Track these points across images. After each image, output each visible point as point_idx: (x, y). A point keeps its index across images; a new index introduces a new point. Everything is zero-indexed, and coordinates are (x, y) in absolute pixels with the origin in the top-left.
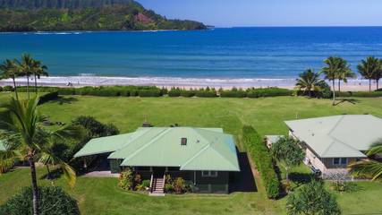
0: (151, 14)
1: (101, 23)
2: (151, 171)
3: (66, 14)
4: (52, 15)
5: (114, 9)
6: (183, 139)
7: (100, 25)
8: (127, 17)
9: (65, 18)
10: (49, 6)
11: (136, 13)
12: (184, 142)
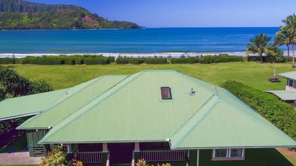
0: (95, 17)
1: (55, 23)
2: (105, 150)
3: (26, 17)
4: (14, 18)
5: (66, 13)
6: (163, 89)
7: (54, 25)
8: (76, 19)
9: (25, 19)
10: (13, 10)
11: (83, 16)
12: (166, 93)
